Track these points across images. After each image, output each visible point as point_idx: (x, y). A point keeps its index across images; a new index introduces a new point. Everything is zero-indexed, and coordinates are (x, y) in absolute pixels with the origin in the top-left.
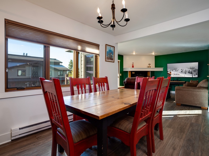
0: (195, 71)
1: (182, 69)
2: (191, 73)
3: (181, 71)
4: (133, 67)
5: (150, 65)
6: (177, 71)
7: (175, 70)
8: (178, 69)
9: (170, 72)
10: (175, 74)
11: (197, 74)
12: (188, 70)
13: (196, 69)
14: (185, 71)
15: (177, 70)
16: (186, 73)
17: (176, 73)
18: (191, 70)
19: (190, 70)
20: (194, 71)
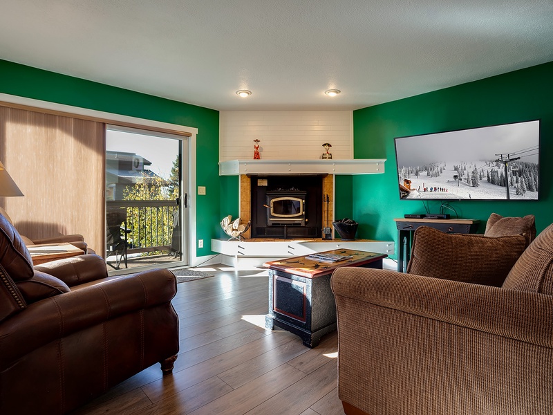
0: (520, 173)
1: (458, 164)
2: (504, 183)
3: (455, 177)
4: (257, 156)
5: (331, 150)
6: (436, 175)
7: (425, 173)
8: (441, 166)
9: (408, 182)
10: (425, 190)
11: (530, 188)
12: (487, 169)
13: (527, 165)
14: (471, 175)
15: (437, 169)
16: (479, 182)
17: (430, 183)
18: (501, 170)
19: (496, 168)
20: (514, 173)
